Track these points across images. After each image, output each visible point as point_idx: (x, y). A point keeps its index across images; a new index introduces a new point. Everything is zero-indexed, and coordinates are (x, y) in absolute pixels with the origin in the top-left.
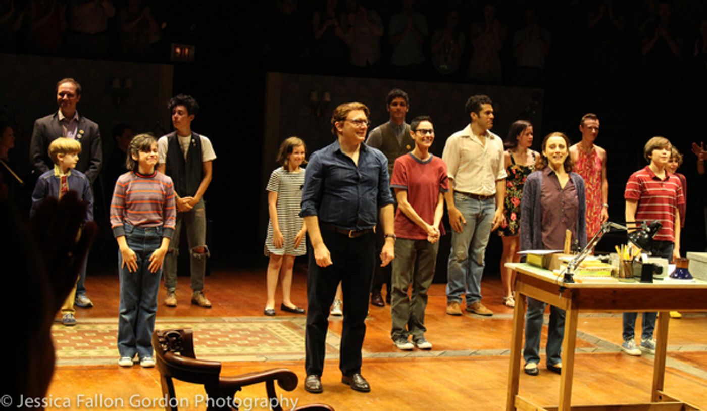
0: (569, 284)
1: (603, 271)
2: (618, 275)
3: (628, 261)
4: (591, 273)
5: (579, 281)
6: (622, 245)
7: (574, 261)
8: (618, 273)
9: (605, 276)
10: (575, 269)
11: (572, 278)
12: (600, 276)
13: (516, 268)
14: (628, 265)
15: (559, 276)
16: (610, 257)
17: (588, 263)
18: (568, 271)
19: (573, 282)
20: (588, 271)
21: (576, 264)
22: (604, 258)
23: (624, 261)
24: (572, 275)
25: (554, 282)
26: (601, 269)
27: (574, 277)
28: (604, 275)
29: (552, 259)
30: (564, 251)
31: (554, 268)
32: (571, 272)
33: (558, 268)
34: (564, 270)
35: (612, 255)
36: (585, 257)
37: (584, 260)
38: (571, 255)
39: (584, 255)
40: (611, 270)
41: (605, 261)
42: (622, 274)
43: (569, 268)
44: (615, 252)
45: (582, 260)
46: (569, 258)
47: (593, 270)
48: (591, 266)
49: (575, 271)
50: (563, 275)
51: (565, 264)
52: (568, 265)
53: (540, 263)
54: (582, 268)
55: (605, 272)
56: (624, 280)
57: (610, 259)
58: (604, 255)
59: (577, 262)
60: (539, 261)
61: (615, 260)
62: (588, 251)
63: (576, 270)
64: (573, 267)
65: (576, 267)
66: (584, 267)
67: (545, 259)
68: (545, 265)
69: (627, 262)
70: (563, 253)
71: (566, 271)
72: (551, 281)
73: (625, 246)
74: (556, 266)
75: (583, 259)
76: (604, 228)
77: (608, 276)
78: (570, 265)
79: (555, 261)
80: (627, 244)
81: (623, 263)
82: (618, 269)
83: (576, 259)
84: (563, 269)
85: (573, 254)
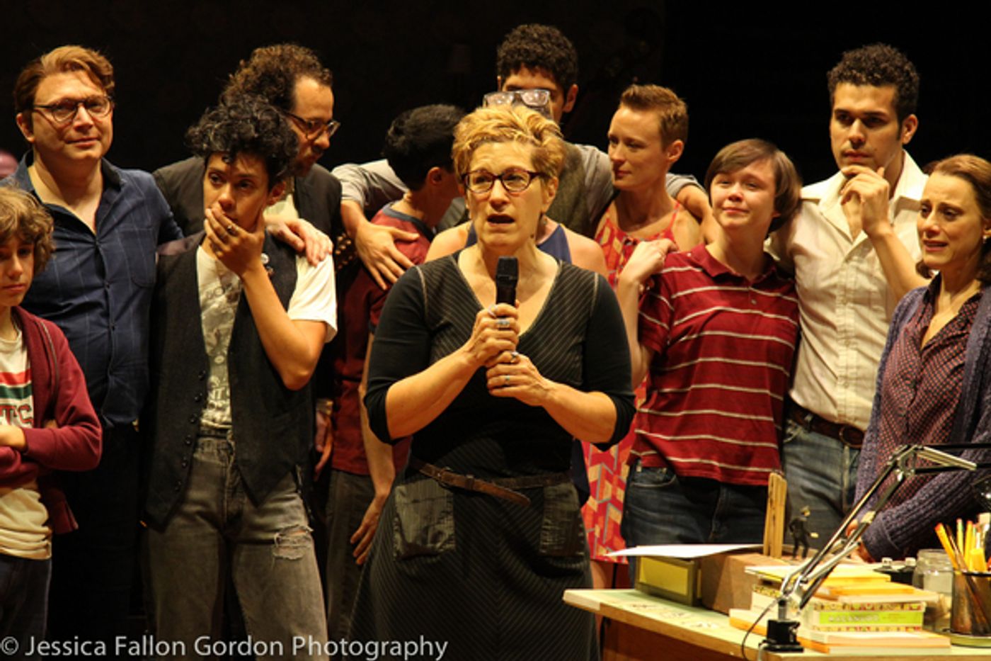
0: (783, 655)
1: (898, 610)
2: (948, 627)
3: (981, 575)
4: (858, 616)
5: (818, 646)
6: (960, 523)
7: (800, 577)
8: (948, 616)
9: (907, 628)
10: (802, 606)
11: (795, 636)
12: (888, 629)
13: (602, 605)
14: (979, 588)
15: (751, 630)
16: (918, 563)
17: (850, 586)
18: (782, 613)
19: (801, 650)
20: (847, 613)
21: (806, 587)
22: (897, 566)
23: (969, 575)
24: (797, 625)
25: (732, 654)
26: (893, 605)
27: (802, 633)
28: (903, 624)
29: (724, 573)
30: (764, 546)
31: (733, 607)
32: (792, 616)
33: (747, 605)
34: (767, 610)
35: (926, 556)
36: (838, 563)
37: (831, 575)
38: (789, 558)
39: (831, 559)
40: (924, 605)
41: (903, 577)
42: (962, 621)
43: (782, 603)
44: (936, 544)
45: (826, 575)
46: (782, 569)
47: (862, 608)
48: (858, 593)
49: (803, 612)
50: (763, 624)
51: (767, 590)
52: (780, 593)
53: (682, 588)
54: (824, 602)
55: (906, 612)
56: (970, 639)
57: (917, 572)
58: (898, 557)
59: (810, 584)
60: (680, 582)
61: (936, 573)
62: (844, 544)
63: (807, 606)
64: (796, 598)
65: (806, 597)
66: (832, 598)
67: (700, 572)
68: (699, 595)
69: (974, 579)
70: (760, 551)
71: (774, 615)
72: (723, 650)
73: (970, 525)
74: (737, 595)
75: (831, 570)
76: (895, 466)
77: (916, 628)
78: (786, 593)
79: (734, 582)
80: (975, 521)
81: (963, 584)
82: (948, 602)
83: (803, 571)
84: (762, 607)
85: (794, 555)
